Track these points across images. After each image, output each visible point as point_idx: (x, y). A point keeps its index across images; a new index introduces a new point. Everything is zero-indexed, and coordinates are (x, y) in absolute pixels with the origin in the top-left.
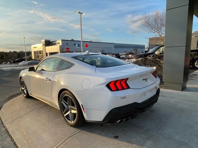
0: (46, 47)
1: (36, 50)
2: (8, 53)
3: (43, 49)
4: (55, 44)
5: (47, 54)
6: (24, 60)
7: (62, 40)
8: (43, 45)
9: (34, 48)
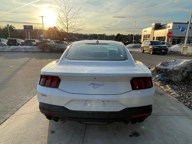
0: (155, 31)
1: (146, 33)
2: (126, 36)
3: (152, 33)
4: (165, 28)
5: (154, 38)
6: (131, 43)
7: (173, 23)
8: (152, 29)
9: (144, 31)
